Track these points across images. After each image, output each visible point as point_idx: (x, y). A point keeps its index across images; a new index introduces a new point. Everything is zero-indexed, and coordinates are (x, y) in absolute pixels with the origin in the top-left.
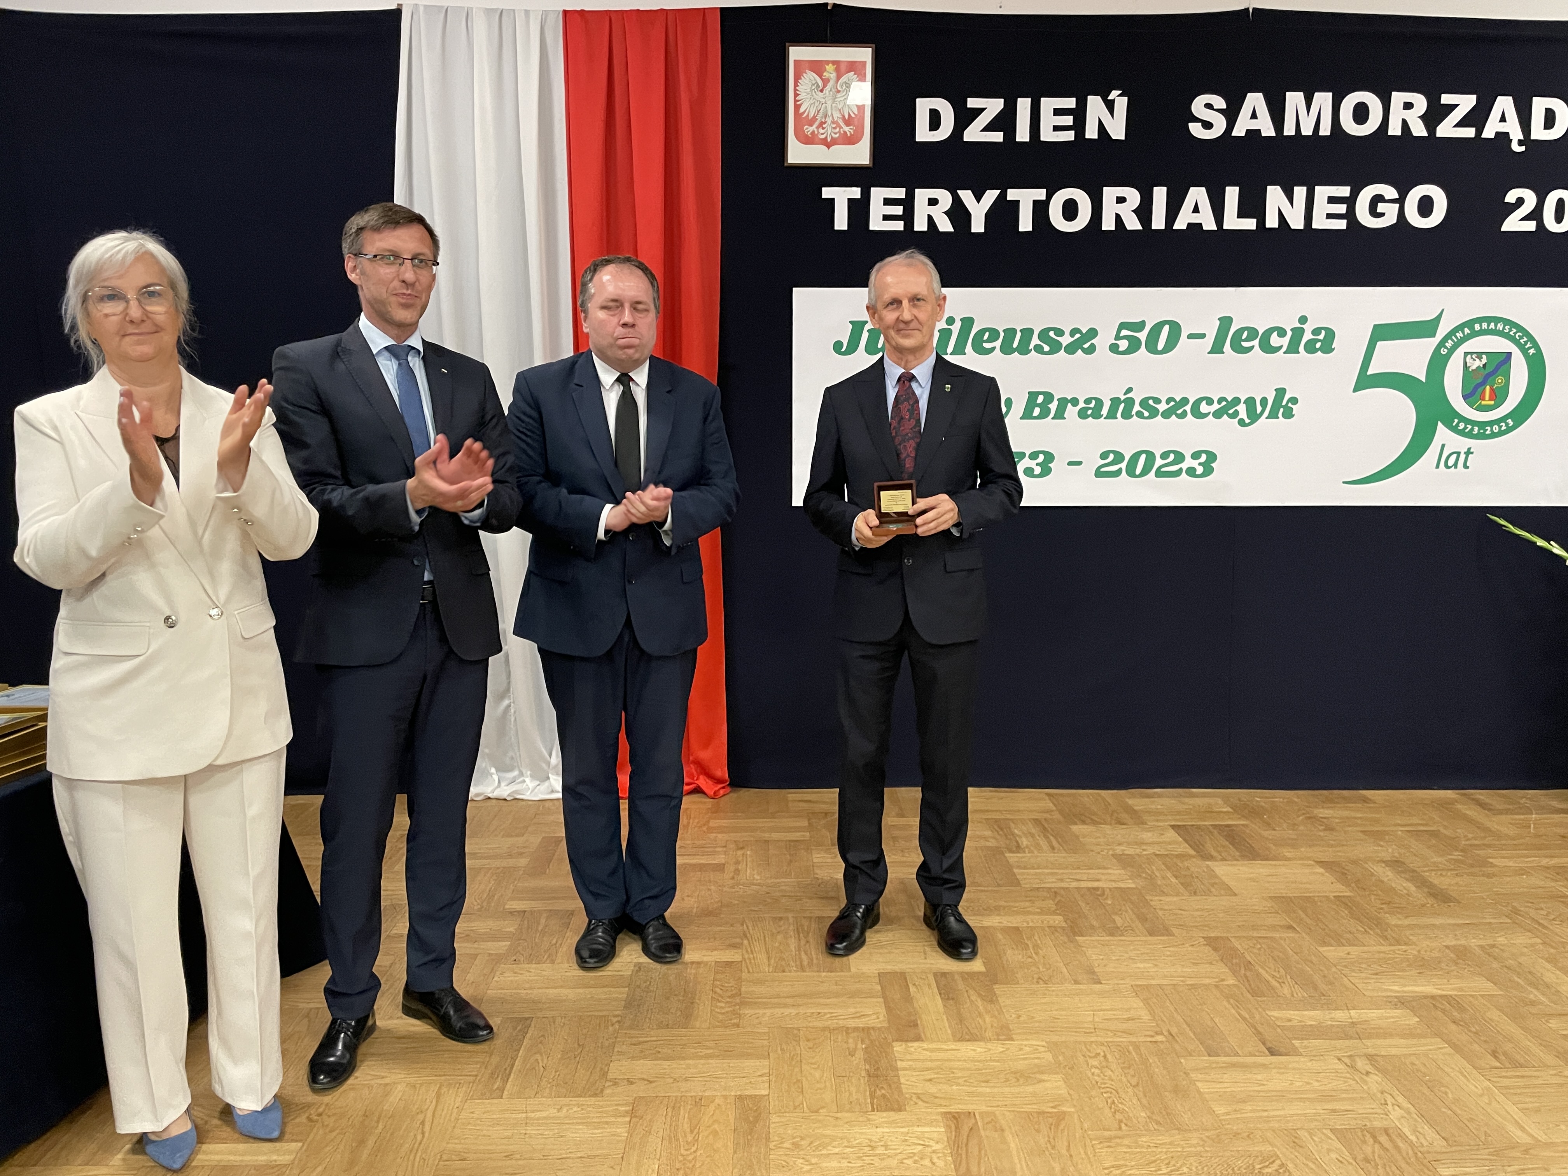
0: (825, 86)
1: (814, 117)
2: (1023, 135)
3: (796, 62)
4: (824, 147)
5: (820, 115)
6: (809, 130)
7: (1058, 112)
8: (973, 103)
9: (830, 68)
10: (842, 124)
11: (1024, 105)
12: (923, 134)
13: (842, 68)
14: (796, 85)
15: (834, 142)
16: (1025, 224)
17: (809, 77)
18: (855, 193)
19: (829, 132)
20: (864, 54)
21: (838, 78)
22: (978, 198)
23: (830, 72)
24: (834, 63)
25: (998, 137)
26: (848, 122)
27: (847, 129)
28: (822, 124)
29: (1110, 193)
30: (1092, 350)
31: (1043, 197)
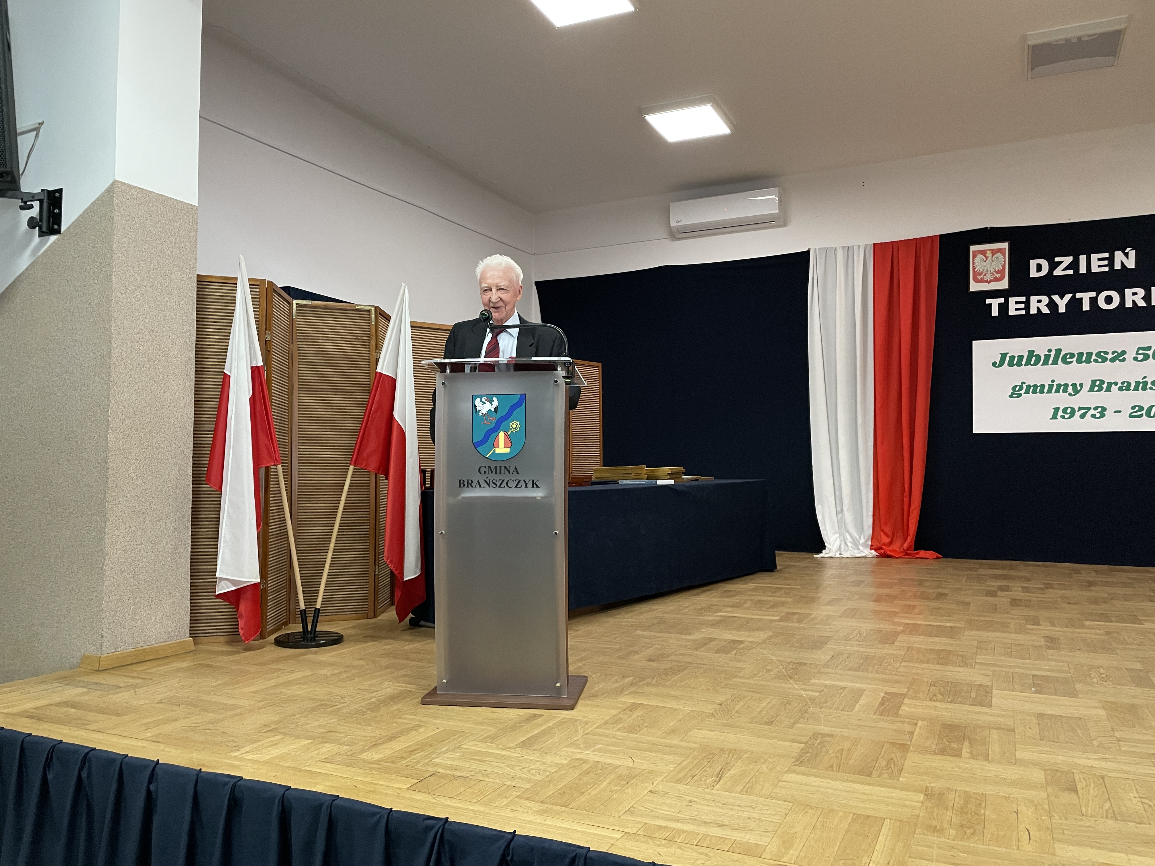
0: (987, 259)
1: (982, 272)
2: (1083, 270)
3: (974, 252)
4: (987, 284)
5: (985, 271)
6: (979, 277)
7: (1100, 259)
8: (1057, 259)
9: (988, 252)
10: (995, 273)
11: (1083, 259)
12: (1034, 273)
13: (994, 252)
14: (973, 260)
15: (991, 281)
16: (1086, 307)
17: (980, 257)
18: (1002, 300)
19: (988, 277)
20: (1005, 245)
21: (993, 256)
22: (1062, 298)
23: (989, 254)
24: (990, 250)
25: (1071, 272)
26: (997, 273)
27: (997, 275)
28: (985, 275)
29: (1128, 292)
30: (1124, 360)
31: (1095, 296)
